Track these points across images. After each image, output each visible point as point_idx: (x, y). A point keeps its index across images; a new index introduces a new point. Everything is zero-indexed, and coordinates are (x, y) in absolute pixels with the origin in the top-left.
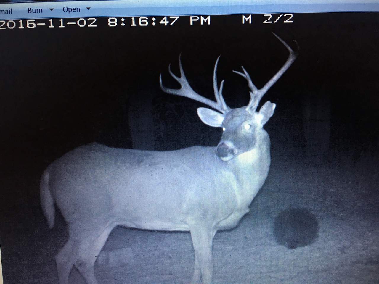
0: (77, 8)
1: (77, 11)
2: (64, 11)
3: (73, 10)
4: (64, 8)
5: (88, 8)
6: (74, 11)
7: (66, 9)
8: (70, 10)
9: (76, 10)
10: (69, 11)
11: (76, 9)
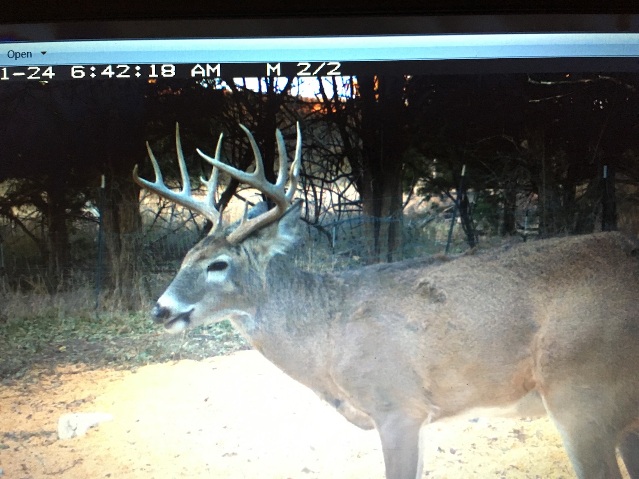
0: (28, 53)
1: (28, 57)
2: (9, 56)
3: (22, 54)
4: (8, 53)
5: (44, 53)
6: (24, 56)
7: (11, 54)
8: (18, 55)
9: (26, 56)
10: (16, 57)
11: (26, 53)
